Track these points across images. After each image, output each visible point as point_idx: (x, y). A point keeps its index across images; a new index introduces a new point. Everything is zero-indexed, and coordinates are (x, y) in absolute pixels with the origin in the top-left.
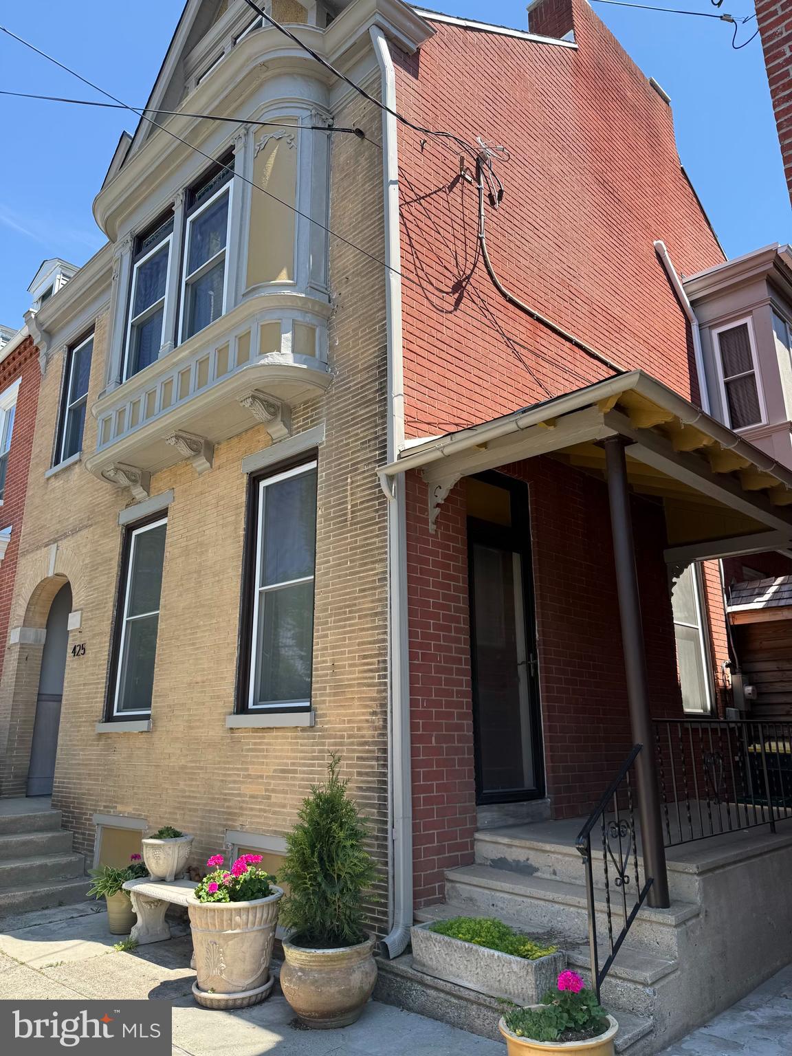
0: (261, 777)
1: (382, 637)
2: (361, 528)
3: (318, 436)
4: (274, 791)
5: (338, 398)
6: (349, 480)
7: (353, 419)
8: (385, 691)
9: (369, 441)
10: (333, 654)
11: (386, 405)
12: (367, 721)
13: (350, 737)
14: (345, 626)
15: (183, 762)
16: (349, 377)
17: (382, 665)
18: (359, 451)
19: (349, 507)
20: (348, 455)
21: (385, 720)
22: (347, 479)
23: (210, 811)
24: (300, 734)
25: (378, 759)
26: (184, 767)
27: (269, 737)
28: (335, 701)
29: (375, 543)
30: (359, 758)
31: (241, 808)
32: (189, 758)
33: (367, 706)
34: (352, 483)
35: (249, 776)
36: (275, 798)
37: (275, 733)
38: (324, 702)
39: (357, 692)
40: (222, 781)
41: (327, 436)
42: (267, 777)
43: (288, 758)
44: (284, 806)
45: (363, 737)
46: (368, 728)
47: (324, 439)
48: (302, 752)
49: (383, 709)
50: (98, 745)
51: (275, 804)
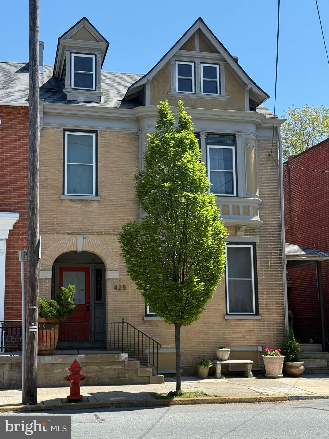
0: (241, 332)
1: (282, 299)
2: (274, 270)
3: (256, 239)
4: (246, 335)
5: (263, 231)
6: (269, 256)
7: (269, 240)
8: (284, 311)
9: (276, 247)
10: (266, 302)
11: (281, 240)
12: (279, 318)
13: (273, 322)
14: (270, 295)
15: (202, 329)
16: (267, 227)
17: (283, 305)
18: (272, 249)
19: (270, 264)
20: (268, 249)
21: (284, 318)
22: (268, 256)
23: (218, 343)
24: (255, 321)
25: (282, 326)
26: (202, 331)
27: (242, 322)
28: (267, 313)
29: (279, 275)
30: (276, 327)
31: (233, 341)
32: (205, 328)
33: (278, 315)
34: (270, 257)
35: (235, 332)
36: (246, 337)
37: (245, 321)
38: (264, 313)
39: (275, 311)
40: (223, 334)
41: (259, 241)
42: (243, 332)
43: (252, 327)
44: (251, 339)
45: (278, 322)
46: (279, 320)
47: (258, 241)
48: (256, 325)
49: (284, 315)
50: (144, 325)
51: (247, 339)
